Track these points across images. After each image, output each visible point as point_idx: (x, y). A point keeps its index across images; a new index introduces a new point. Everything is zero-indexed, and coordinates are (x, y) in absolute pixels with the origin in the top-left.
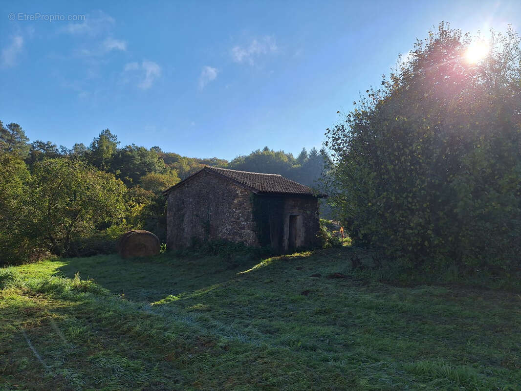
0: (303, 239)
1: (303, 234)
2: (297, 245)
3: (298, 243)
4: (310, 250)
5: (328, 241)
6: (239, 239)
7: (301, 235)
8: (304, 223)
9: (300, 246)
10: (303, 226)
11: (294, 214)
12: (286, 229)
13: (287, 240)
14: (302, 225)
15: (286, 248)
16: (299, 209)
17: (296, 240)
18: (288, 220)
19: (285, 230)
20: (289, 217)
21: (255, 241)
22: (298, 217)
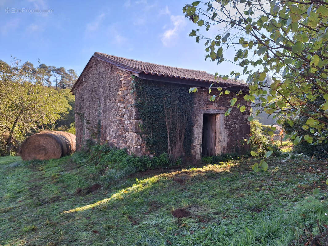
0: (225, 145)
1: (226, 139)
2: (217, 153)
3: (218, 150)
4: (235, 158)
5: (263, 147)
6: (123, 145)
7: (222, 140)
8: (226, 124)
9: (220, 154)
10: (225, 128)
11: (212, 112)
12: (198, 131)
13: (198, 146)
14: (225, 126)
15: (198, 156)
16: (219, 106)
17: (215, 146)
18: (200, 120)
19: (195, 133)
20: (202, 115)
21: (141, 149)
22: (218, 117)
